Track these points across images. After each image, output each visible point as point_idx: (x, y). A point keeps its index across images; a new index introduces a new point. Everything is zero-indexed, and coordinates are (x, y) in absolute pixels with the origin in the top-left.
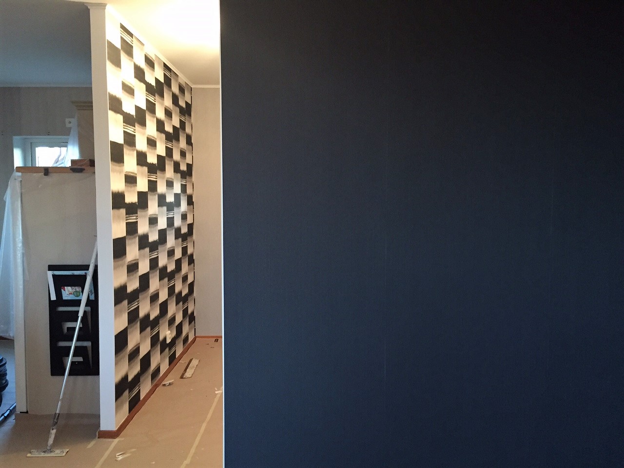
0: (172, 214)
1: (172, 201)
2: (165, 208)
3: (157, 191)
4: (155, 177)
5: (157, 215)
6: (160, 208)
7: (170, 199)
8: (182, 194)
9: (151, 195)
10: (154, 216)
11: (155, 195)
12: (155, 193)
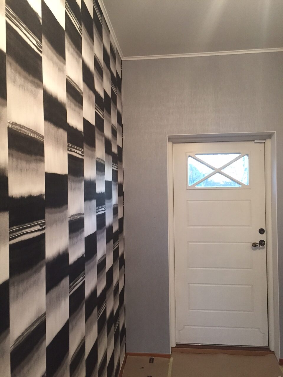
0: (103, 209)
1: (103, 192)
2: (94, 202)
3: (83, 175)
4: (80, 152)
5: (83, 214)
6: (87, 202)
7: (101, 188)
8: (113, 183)
9: (73, 181)
10: (79, 217)
11: (80, 181)
12: (81, 178)
